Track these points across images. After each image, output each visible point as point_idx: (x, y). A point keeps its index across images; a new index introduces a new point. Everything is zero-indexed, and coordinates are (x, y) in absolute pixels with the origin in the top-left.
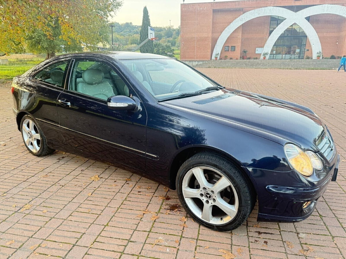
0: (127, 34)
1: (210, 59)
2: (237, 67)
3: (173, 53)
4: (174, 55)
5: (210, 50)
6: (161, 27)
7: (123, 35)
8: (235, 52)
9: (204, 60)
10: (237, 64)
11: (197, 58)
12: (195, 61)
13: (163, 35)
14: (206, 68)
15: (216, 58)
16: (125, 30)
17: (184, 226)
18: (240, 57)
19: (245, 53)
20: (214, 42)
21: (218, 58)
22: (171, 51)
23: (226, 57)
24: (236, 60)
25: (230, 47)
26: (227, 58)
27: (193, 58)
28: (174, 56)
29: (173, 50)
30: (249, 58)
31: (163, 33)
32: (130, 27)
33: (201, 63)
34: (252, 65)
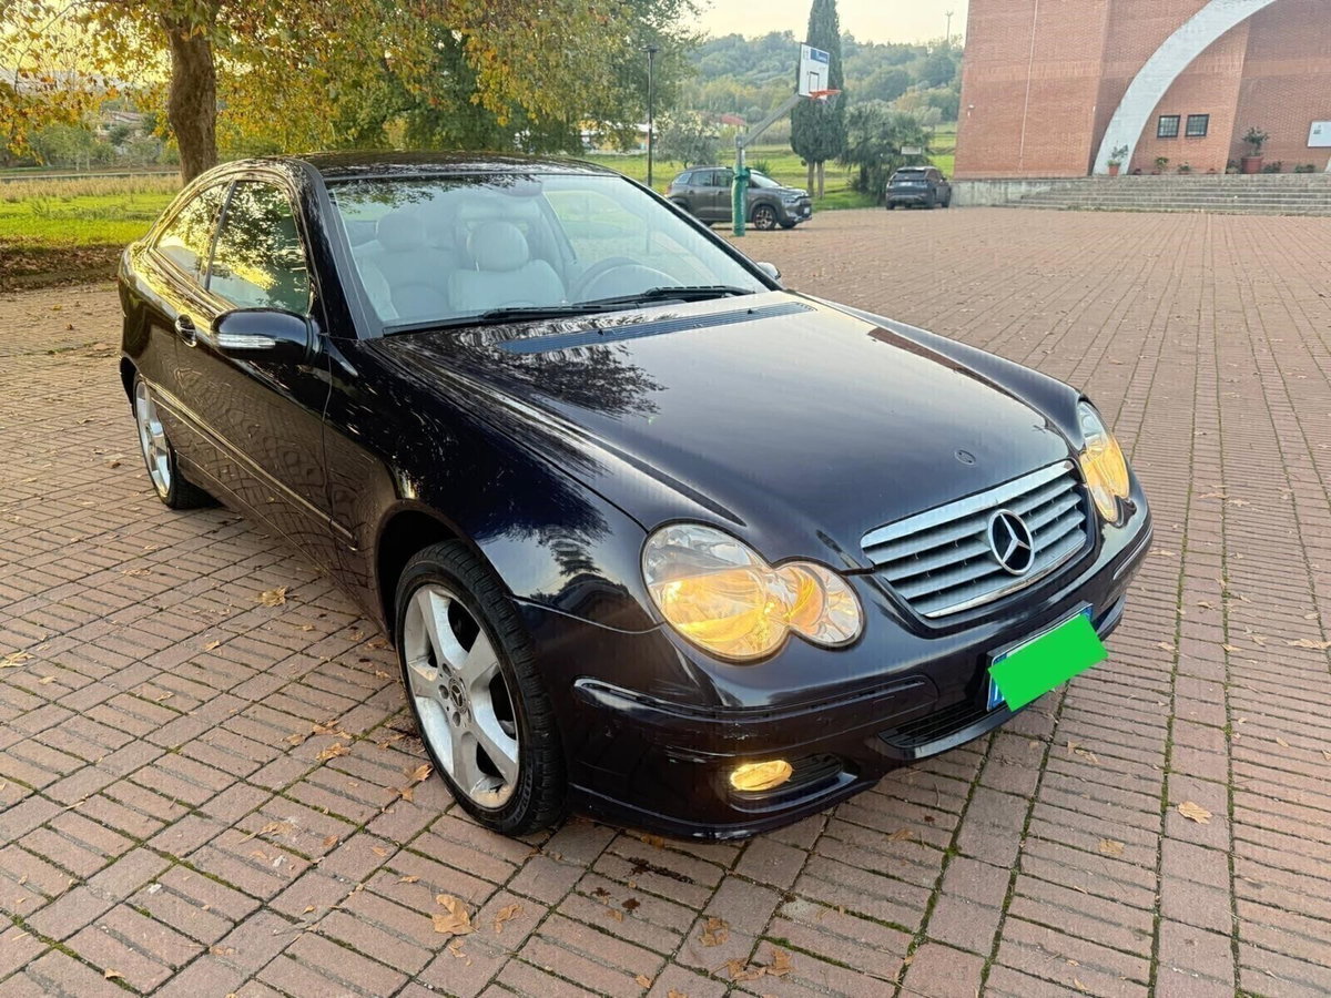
0: (769, 77)
1: (1085, 174)
2: (1200, 207)
3: (927, 150)
4: (930, 158)
5: (1087, 137)
6: (910, 45)
7: (756, 84)
8: (1203, 141)
9: (1057, 175)
10: (1205, 196)
11: (1030, 169)
12: (1018, 181)
13: (913, 74)
14: (1060, 209)
15: (1114, 167)
16: (765, 64)
17: (401, 796)
18: (1225, 162)
19: (1256, 145)
20: (1111, 97)
21: (1124, 169)
22: (918, 140)
23: (1161, 163)
24: (1209, 178)
25: (1184, 121)
26: (1166, 168)
27: (1007, 168)
28: (928, 161)
29: (928, 137)
30: (1275, 169)
31: (912, 69)
32: (786, 50)
33: (1044, 188)
34: (1272, 202)
